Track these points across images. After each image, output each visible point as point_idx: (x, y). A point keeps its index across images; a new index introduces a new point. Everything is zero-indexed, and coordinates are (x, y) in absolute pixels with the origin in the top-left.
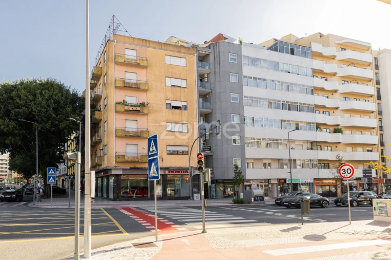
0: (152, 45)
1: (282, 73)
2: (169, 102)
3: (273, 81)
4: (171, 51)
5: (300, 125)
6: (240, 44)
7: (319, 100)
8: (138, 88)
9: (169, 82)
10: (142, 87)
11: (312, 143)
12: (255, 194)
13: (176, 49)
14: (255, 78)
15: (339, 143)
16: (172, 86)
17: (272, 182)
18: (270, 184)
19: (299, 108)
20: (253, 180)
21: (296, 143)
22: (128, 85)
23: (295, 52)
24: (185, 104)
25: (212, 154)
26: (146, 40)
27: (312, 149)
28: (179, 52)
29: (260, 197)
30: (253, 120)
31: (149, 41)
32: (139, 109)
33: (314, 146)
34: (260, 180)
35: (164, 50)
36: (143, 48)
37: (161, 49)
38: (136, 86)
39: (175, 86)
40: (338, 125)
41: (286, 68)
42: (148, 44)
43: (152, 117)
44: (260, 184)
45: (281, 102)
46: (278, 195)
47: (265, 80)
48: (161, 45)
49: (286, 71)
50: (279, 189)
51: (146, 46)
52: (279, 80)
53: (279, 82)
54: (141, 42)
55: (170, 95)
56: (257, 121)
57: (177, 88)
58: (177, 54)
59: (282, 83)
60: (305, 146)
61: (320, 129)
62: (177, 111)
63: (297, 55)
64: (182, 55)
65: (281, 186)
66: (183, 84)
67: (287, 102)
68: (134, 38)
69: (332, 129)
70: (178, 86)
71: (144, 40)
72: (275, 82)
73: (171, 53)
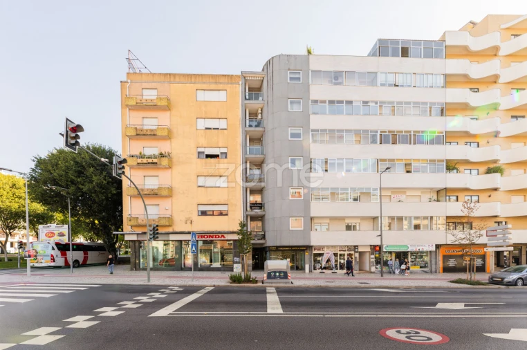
0: (177, 79)
1: (383, 88)
2: (200, 150)
3: (365, 103)
4: (204, 83)
5: (414, 164)
6: (306, 54)
7: (456, 123)
8: (154, 135)
9: (202, 124)
10: (159, 133)
11: (438, 192)
12: (269, 268)
13: (211, 80)
14: (331, 102)
15: (496, 189)
16: (207, 129)
17: (361, 249)
18: (357, 252)
19: (413, 138)
20: (328, 247)
21: (409, 193)
22: (141, 133)
23: (411, 52)
24: (224, 150)
25: (263, 213)
26: (170, 74)
27: (438, 201)
28: (216, 83)
29: (280, 272)
30: (326, 162)
31: (174, 75)
32: (155, 161)
33: (442, 196)
34: (341, 246)
35: (194, 83)
36: (166, 85)
37: (191, 83)
38: (152, 133)
39: (210, 129)
40: (495, 161)
41: (391, 79)
42: (172, 79)
43: (176, 170)
44: (339, 253)
45: (379, 133)
46: (370, 269)
47: (350, 102)
48: (191, 78)
49: (390, 85)
50: (374, 260)
51: (170, 82)
52: (375, 100)
53: (376, 103)
54: (163, 78)
55: (202, 141)
56: (333, 164)
57: (213, 131)
58: (213, 86)
59: (382, 104)
60: (426, 197)
61: (457, 170)
62: (213, 160)
63: (415, 57)
64: (221, 86)
65: (377, 255)
66: (222, 124)
67: (390, 132)
68: (153, 74)
69: (483, 169)
70: (214, 129)
71: (167, 74)
72: (370, 104)
73: (205, 86)
